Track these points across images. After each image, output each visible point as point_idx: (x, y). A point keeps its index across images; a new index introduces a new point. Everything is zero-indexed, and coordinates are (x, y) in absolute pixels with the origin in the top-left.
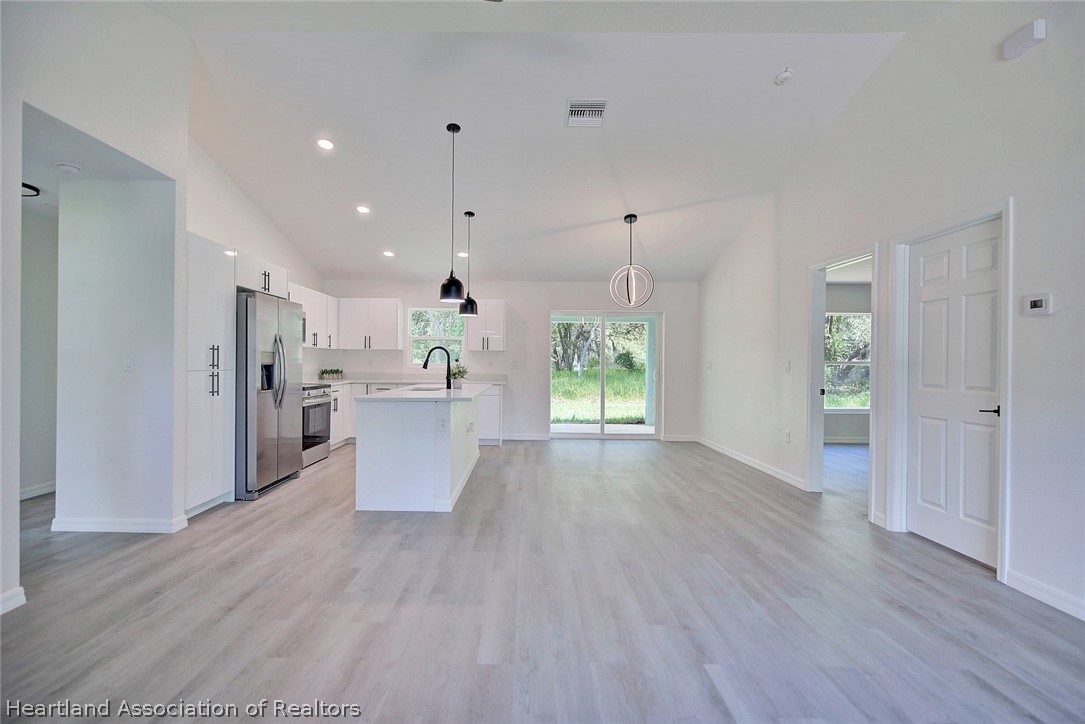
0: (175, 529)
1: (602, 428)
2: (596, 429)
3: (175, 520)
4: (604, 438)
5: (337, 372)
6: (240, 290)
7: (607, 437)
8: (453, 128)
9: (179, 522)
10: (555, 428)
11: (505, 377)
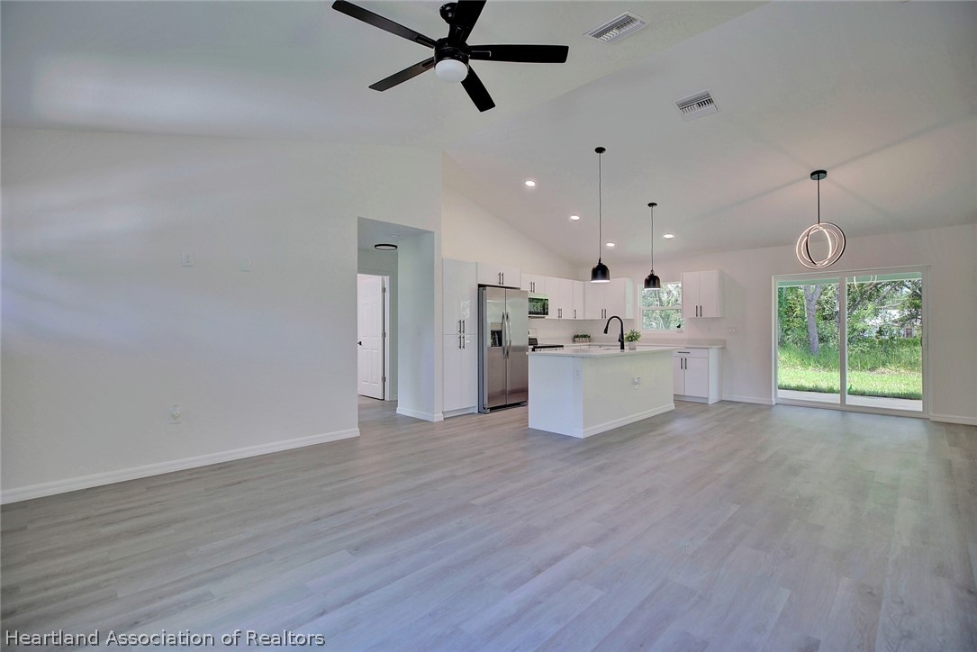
0: (435, 420)
1: (843, 399)
2: (835, 398)
3: (436, 415)
4: (844, 410)
5: (585, 336)
6: (480, 286)
7: (848, 409)
8: (600, 150)
9: (438, 417)
10: (782, 394)
11: (724, 342)
